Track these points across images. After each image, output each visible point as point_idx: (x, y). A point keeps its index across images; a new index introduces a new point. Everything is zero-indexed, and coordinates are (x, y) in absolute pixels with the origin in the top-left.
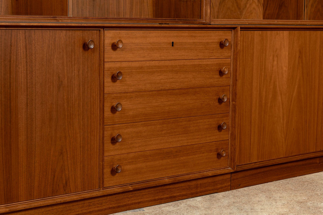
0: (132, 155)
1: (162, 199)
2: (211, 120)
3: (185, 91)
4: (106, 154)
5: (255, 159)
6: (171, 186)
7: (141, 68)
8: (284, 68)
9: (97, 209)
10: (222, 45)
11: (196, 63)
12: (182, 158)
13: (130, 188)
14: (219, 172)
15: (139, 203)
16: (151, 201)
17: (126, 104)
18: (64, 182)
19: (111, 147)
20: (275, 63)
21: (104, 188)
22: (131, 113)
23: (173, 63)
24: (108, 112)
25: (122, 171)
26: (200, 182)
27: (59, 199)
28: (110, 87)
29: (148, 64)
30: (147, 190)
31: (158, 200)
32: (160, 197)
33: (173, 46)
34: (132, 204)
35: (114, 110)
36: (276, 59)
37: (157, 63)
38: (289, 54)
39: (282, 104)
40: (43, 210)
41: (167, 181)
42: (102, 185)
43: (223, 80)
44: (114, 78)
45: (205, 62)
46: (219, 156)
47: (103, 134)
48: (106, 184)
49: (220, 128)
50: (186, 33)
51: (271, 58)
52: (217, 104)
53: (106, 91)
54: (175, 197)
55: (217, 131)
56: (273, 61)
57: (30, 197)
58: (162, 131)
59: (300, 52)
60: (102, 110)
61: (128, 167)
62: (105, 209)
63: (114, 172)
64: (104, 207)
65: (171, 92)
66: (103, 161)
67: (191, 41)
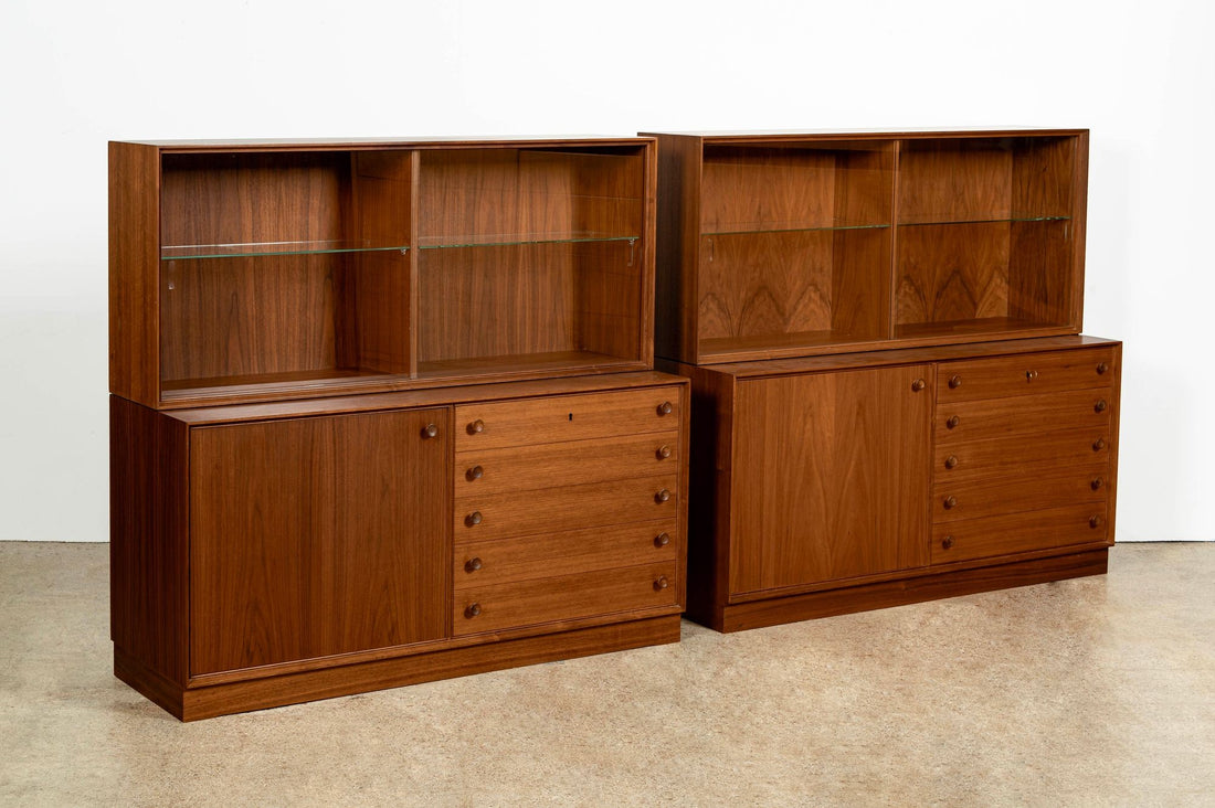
0: (499, 588)
1: (551, 654)
2: (640, 530)
3: (593, 487)
4: (456, 587)
6: (569, 635)
7: (516, 457)
8: (828, 434)
9: (440, 668)
10: (660, 411)
11: (612, 443)
12: (588, 591)
13: (496, 638)
14: (655, 612)
15: (512, 660)
16: (533, 657)
17: (488, 511)
18: (390, 628)
19: (466, 576)
20: (808, 426)
21: (452, 637)
22: (498, 525)
23: (571, 446)
24: (459, 525)
25: (483, 612)
26: (620, 628)
27: (381, 653)
28: (462, 487)
29: (527, 450)
30: (525, 641)
31: (545, 655)
32: (548, 651)
33: (571, 419)
34: (500, 661)
35: (469, 521)
36: (809, 420)
37: (542, 448)
38: (836, 410)
40: (357, 668)
41: (560, 626)
42: (449, 632)
43: (664, 466)
44: (470, 475)
45: (629, 440)
46: (657, 586)
47: (453, 558)
48: (457, 631)
49: (658, 542)
50: (595, 398)
51: (800, 419)
52: (652, 503)
53: (456, 496)
54: (574, 651)
55: (653, 546)
56: (805, 424)
57: (338, 649)
58: (553, 549)
59: (860, 405)
60: (451, 523)
61: (493, 605)
62: (456, 669)
63: (469, 613)
64: (454, 666)
65: (568, 489)
66: (452, 597)
67: (605, 409)
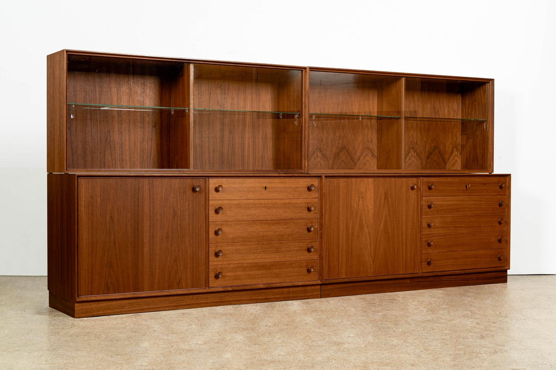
0: (232, 266)
1: (258, 299)
2: (301, 244)
3: (277, 222)
4: (211, 264)
5: (343, 276)
6: (266, 291)
7: (239, 204)
9: (203, 302)
10: (309, 189)
11: (286, 202)
12: (275, 271)
13: (230, 289)
14: (308, 283)
15: (238, 300)
16: (249, 300)
17: (225, 229)
18: (178, 281)
19: (215, 259)
21: (209, 287)
22: (231, 236)
23: (266, 201)
24: (212, 235)
25: (224, 277)
26: (291, 289)
27: (173, 292)
28: (212, 216)
29: (244, 202)
30: (245, 292)
31: (254, 299)
33: (266, 189)
34: (233, 301)
35: (216, 233)
37: (252, 201)
38: (374, 196)
39: (369, 235)
40: (161, 298)
41: (261, 286)
42: (207, 284)
43: (311, 215)
44: (217, 212)
45: (294, 201)
46: (309, 271)
47: (209, 249)
48: (211, 285)
49: (309, 250)
50: (277, 180)
52: (306, 232)
53: (210, 220)
54: (269, 299)
55: (306, 252)
57: (152, 289)
58: (257, 250)
60: (207, 232)
61: (228, 274)
62: (210, 303)
63: (217, 277)
64: (209, 301)
65: (264, 222)
66: (208, 268)
67: (282, 186)
